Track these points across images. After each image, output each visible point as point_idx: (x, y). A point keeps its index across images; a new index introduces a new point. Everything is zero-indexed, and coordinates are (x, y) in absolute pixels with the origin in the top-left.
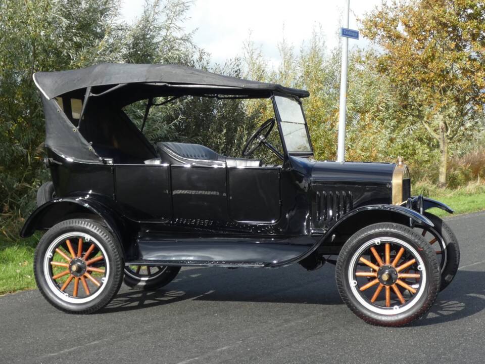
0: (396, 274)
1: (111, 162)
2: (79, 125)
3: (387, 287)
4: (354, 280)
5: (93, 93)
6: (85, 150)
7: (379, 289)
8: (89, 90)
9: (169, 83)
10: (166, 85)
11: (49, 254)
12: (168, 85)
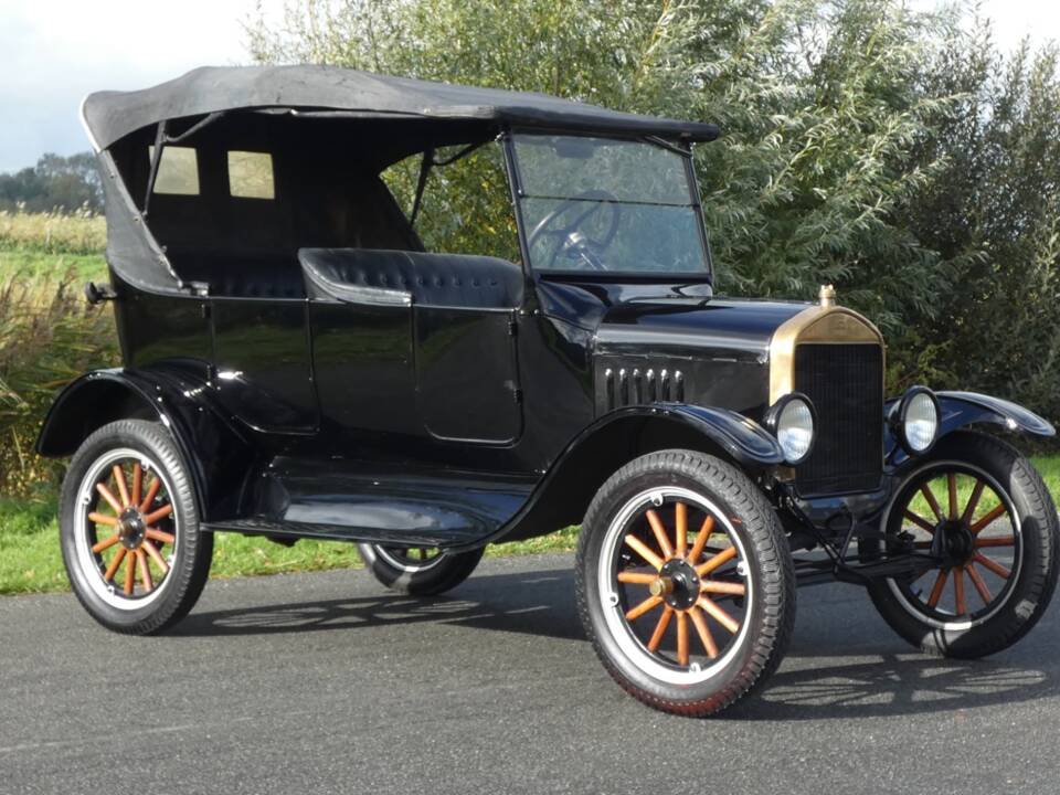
0: (697, 582)
1: (204, 293)
2: (146, 207)
3: (680, 614)
4: (613, 590)
5: (171, 136)
6: (155, 264)
7: (665, 616)
8: (161, 129)
9: (296, 108)
10: (289, 114)
11: (84, 495)
12: (294, 112)
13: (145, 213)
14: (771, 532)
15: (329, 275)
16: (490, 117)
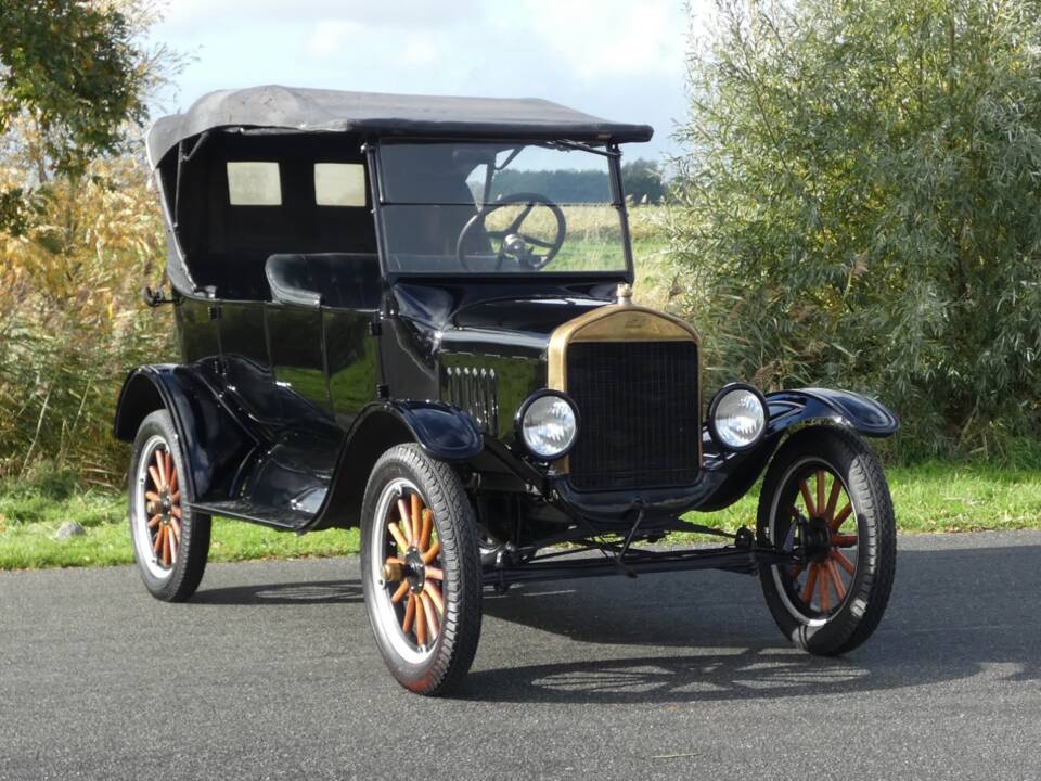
0: (423, 569)
1: (213, 296)
2: (176, 219)
3: (417, 598)
4: (380, 575)
5: (185, 155)
8: (180, 149)
10: (239, 133)
11: (142, 475)
12: (242, 130)
13: (176, 225)
14: (455, 522)
15: (277, 279)
16: (343, 130)
